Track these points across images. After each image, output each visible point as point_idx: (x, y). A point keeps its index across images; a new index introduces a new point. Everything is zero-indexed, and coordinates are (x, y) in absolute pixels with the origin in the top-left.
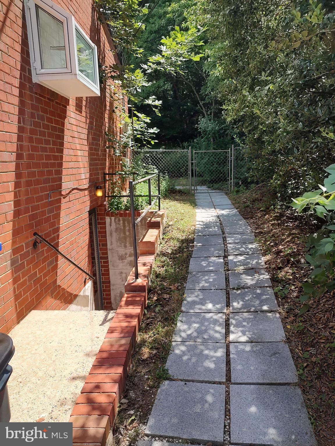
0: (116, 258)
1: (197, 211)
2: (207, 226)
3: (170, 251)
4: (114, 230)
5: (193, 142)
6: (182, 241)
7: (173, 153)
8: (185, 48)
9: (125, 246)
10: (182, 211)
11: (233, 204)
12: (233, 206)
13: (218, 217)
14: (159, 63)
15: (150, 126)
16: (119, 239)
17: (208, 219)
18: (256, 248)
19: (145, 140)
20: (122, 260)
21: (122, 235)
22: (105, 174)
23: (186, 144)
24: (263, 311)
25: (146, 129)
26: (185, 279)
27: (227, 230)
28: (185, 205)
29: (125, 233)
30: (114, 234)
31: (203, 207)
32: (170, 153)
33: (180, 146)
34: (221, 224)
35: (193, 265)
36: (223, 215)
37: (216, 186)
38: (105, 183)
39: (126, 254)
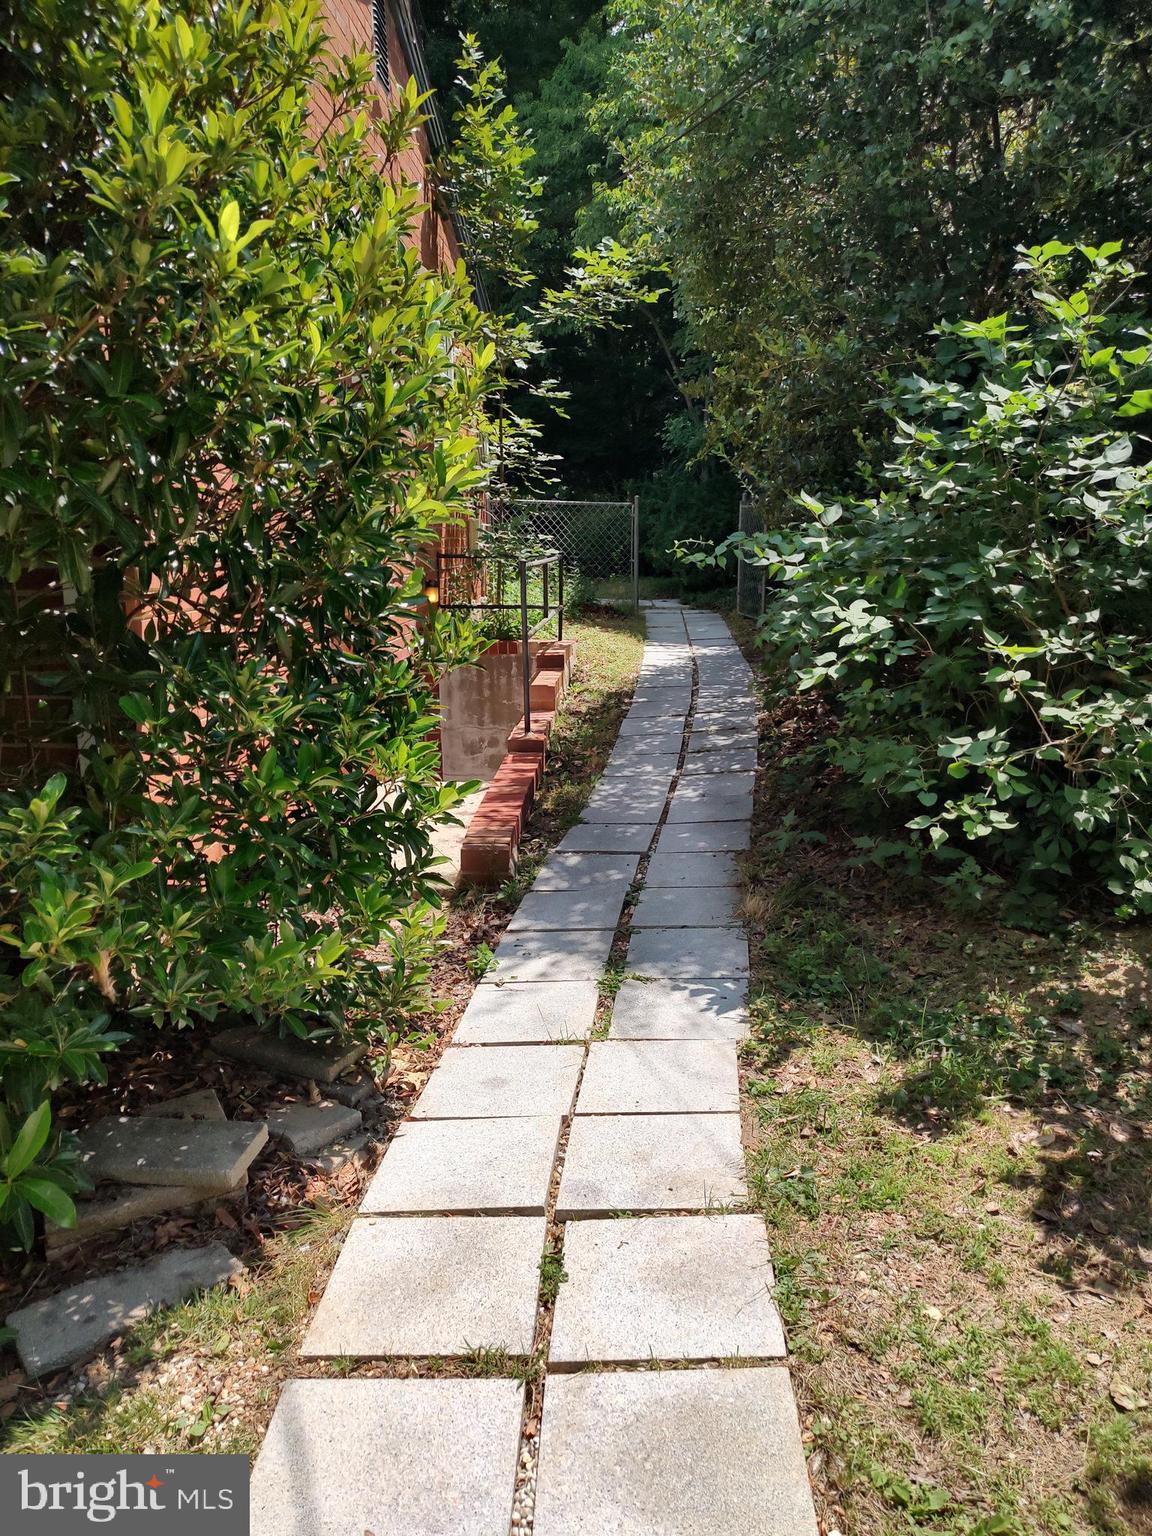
0: (458, 750)
1: (646, 648)
2: (664, 672)
3: (584, 709)
4: (455, 684)
5: (650, 477)
6: (610, 696)
7: (594, 511)
8: (627, 274)
9: (481, 723)
10: (613, 647)
11: (735, 638)
12: (732, 641)
13: (693, 659)
14: (565, 304)
15: (540, 445)
16: (468, 707)
17: (669, 663)
18: (752, 703)
19: (530, 479)
20: (473, 753)
21: (475, 696)
22: (439, 556)
23: (629, 484)
24: (731, 772)
25: (531, 453)
26: (611, 745)
27: (703, 677)
28: (620, 637)
29: (480, 693)
30: (457, 696)
31: (662, 640)
32: (579, 509)
33: (611, 490)
34: (695, 671)
35: (625, 728)
36: (705, 656)
37: (703, 598)
38: (439, 577)
39: (482, 740)
